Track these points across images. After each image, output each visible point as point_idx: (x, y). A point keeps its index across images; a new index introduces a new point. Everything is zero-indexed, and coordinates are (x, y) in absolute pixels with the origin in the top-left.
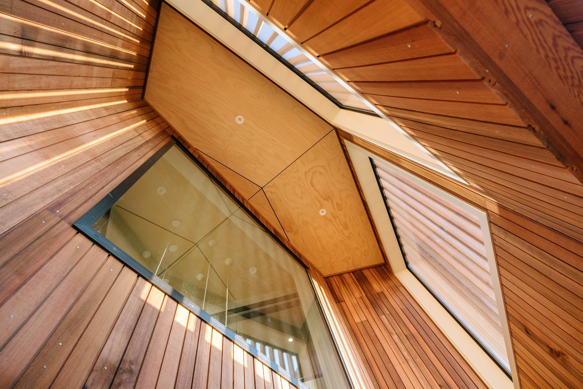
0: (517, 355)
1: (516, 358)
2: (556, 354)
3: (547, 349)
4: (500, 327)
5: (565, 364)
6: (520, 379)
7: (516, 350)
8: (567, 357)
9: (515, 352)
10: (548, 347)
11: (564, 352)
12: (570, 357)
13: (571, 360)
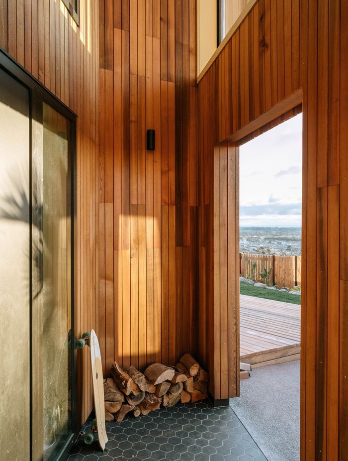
0: (238, 30)
1: (235, 32)
2: (263, 44)
3: (261, 38)
4: (246, 2)
5: (261, 54)
6: (224, 48)
7: (242, 27)
8: (267, 50)
9: (239, 27)
10: (264, 37)
11: (269, 46)
12: (269, 51)
13: (268, 54)
